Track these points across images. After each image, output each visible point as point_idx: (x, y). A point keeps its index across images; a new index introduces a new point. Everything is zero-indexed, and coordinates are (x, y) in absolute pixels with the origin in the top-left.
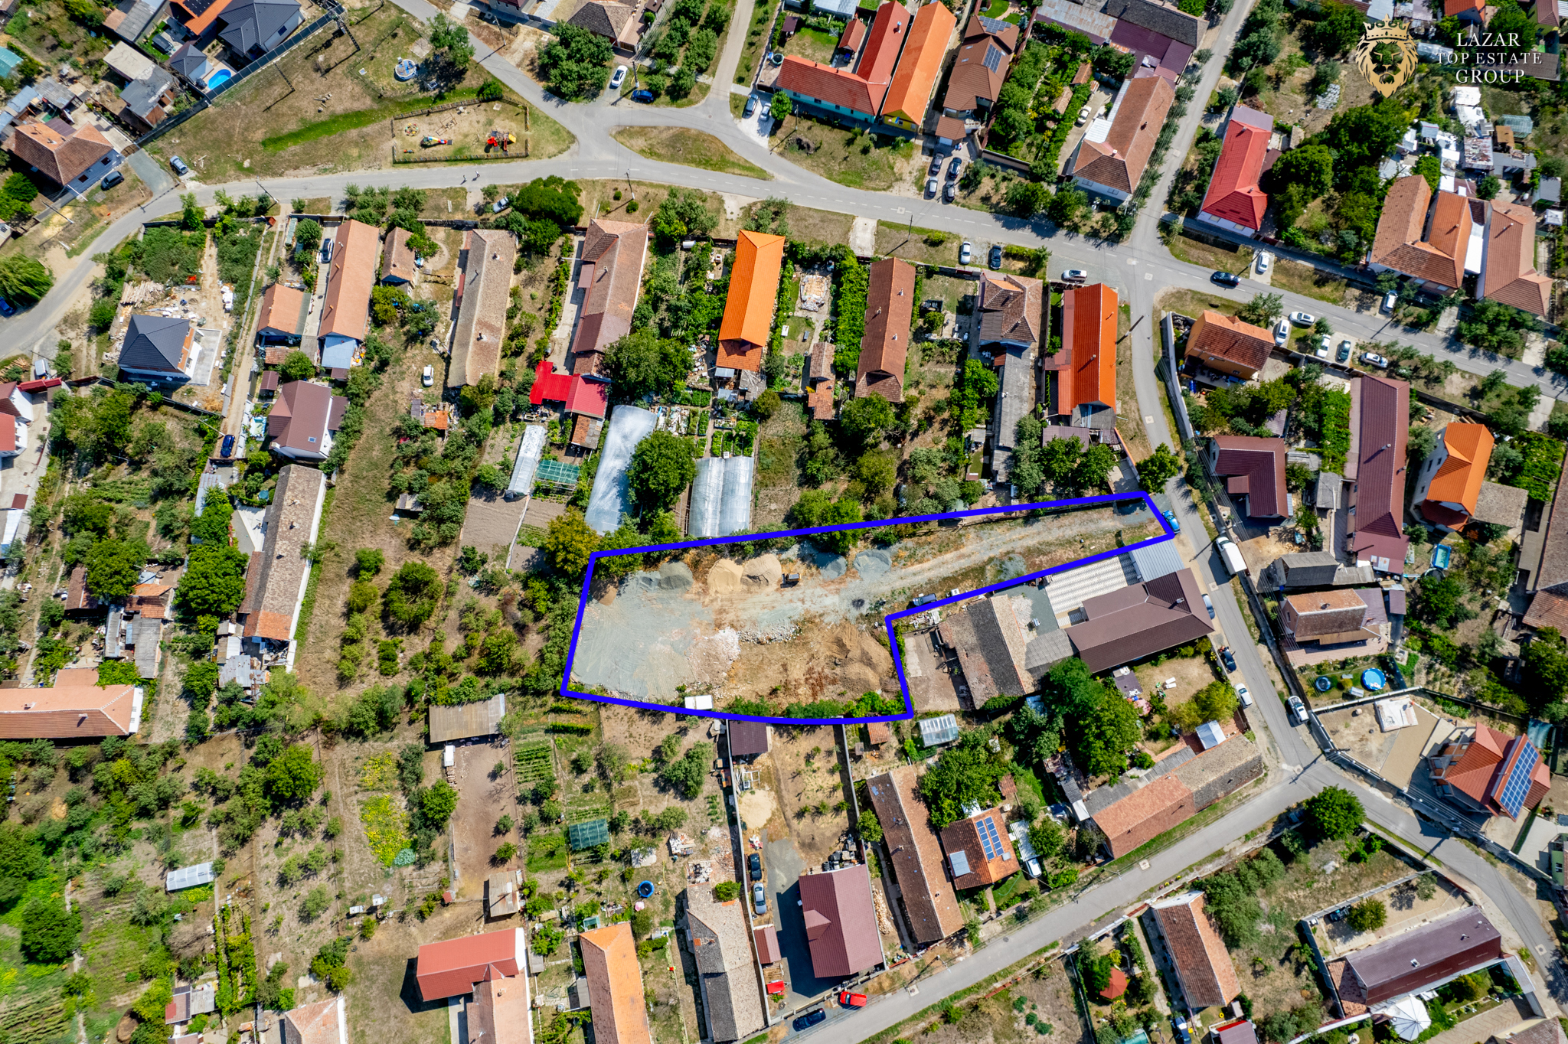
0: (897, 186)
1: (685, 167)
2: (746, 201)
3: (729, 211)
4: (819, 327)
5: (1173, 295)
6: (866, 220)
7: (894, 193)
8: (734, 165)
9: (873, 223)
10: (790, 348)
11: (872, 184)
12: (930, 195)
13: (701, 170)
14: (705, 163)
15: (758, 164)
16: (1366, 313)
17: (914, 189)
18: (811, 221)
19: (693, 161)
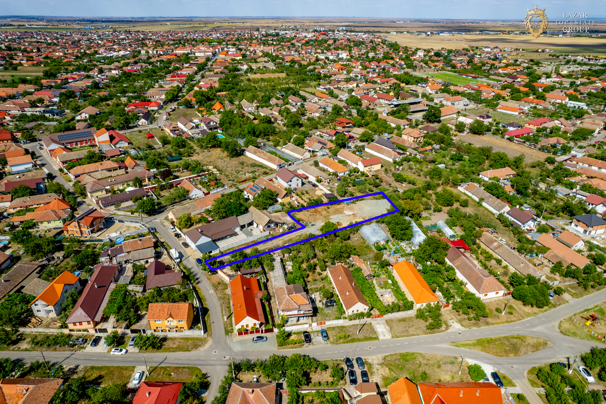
0: (381, 361)
1: (497, 336)
2: (450, 330)
3: (456, 323)
4: (376, 287)
5: (200, 346)
6: (385, 338)
7: (380, 356)
8: (474, 345)
9: (381, 337)
10: (384, 278)
11: (395, 357)
12: (359, 360)
13: (489, 337)
14: (490, 341)
15: (462, 349)
16: (72, 366)
17: (370, 361)
18: (413, 329)
19: (496, 340)
